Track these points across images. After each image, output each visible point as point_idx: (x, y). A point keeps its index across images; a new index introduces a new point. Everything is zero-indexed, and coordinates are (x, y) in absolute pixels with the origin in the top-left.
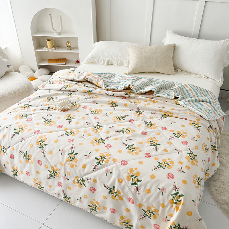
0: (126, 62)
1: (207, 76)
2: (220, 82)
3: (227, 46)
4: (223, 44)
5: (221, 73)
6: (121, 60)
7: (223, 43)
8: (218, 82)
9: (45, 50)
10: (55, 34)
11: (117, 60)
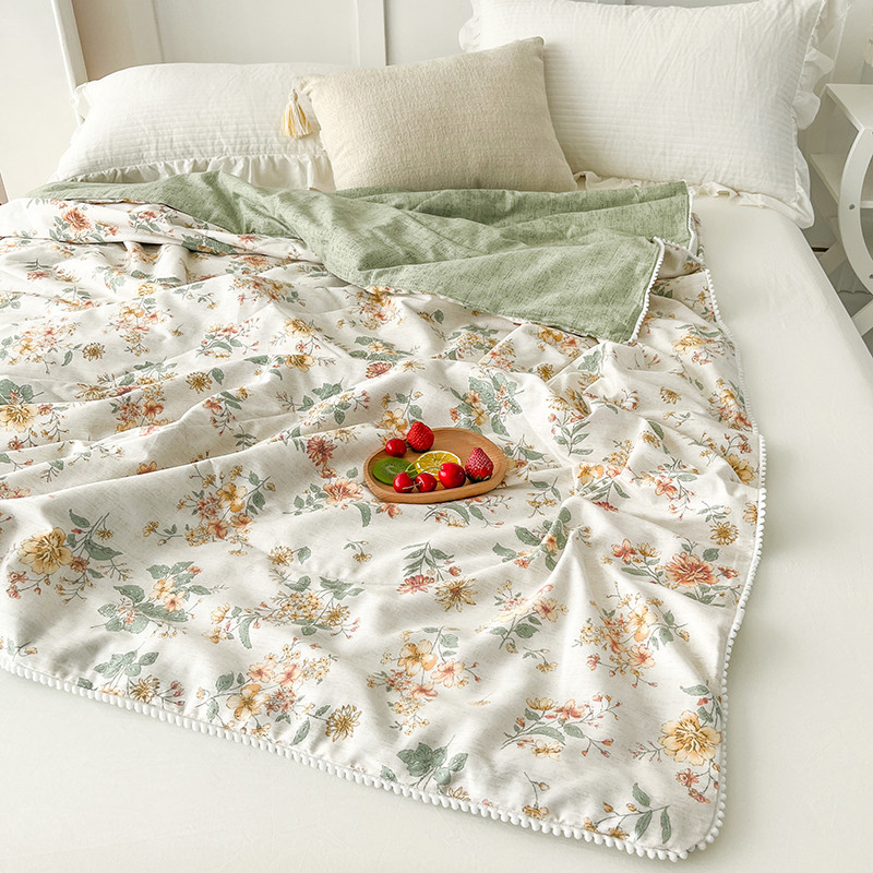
0: (302, 167)
1: (736, 184)
2: (800, 203)
3: (800, 25)
4: (780, 15)
5: (796, 160)
6: (271, 159)
7: (776, 12)
8: (795, 205)
11: (247, 160)
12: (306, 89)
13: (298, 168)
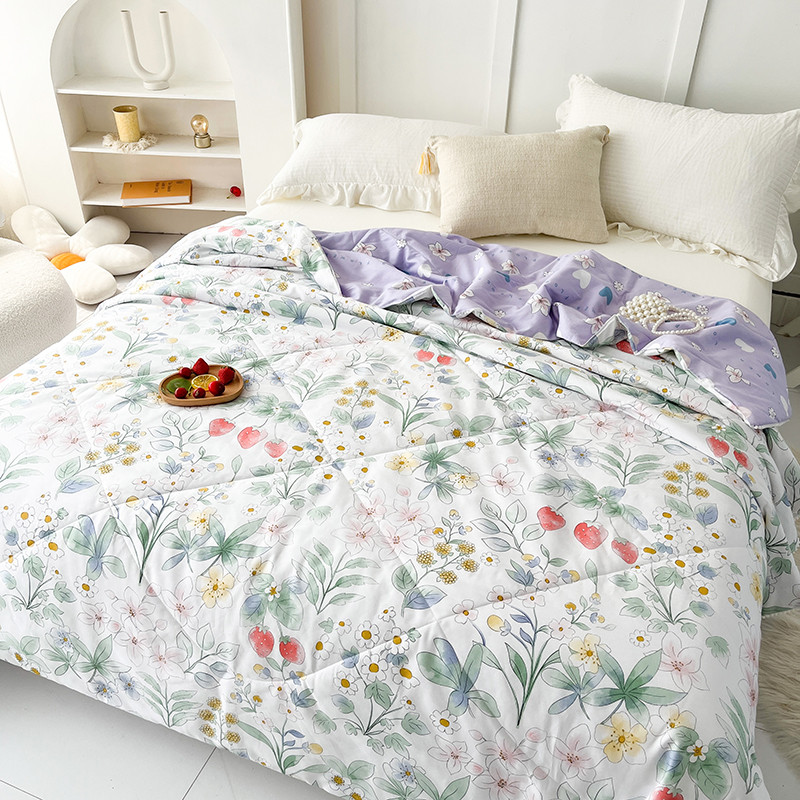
0: (425, 196)
1: (727, 246)
4: (785, 127)
6: (406, 189)
7: (783, 125)
9: (107, 147)
10: (147, 86)
11: (390, 187)
12: (435, 145)
13: (422, 197)
